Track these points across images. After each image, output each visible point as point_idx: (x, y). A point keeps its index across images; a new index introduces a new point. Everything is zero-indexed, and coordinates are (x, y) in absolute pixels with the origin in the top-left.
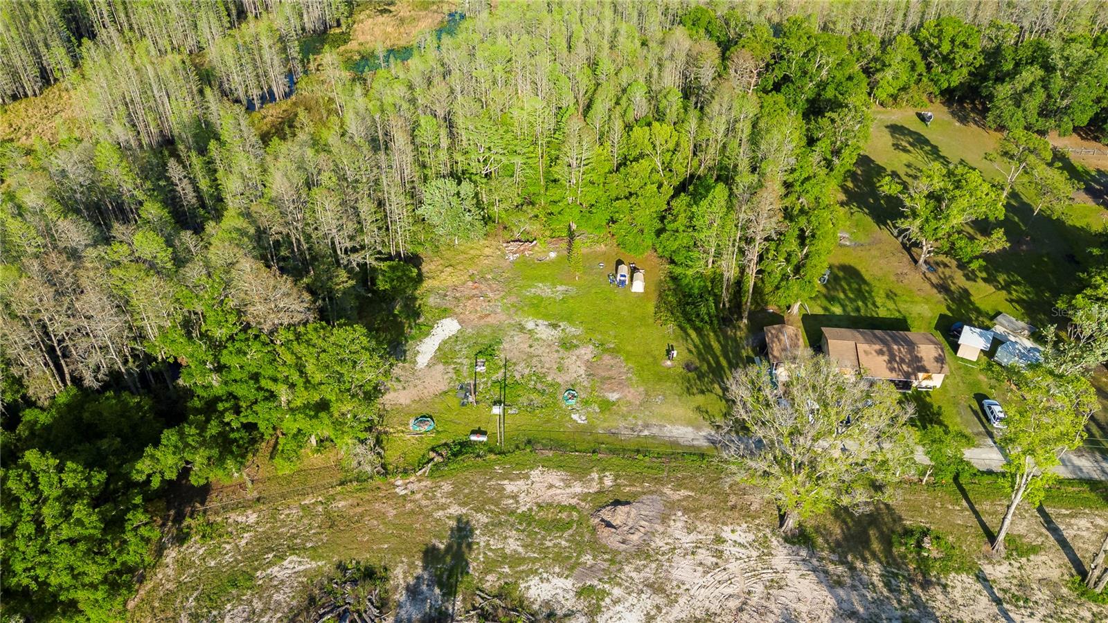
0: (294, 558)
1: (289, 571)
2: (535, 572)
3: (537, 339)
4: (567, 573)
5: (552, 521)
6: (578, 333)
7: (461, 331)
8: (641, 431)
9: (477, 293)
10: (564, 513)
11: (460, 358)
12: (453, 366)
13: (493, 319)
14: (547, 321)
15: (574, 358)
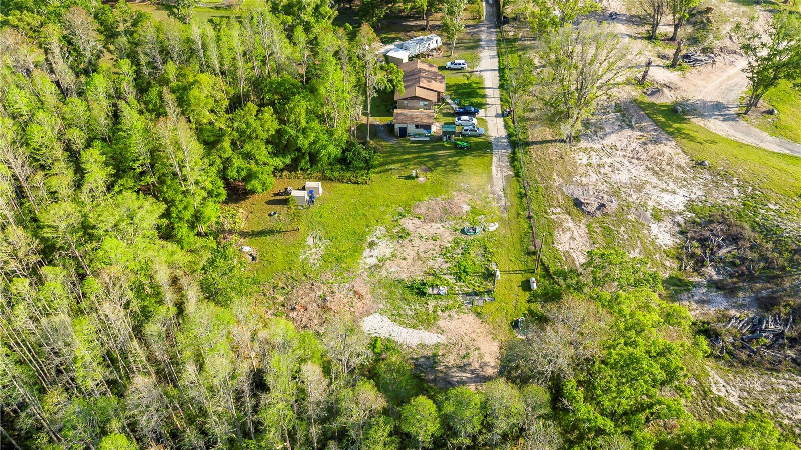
0: (714, 389)
1: (729, 388)
2: (652, 242)
3: (394, 256)
4: (646, 227)
5: (605, 237)
6: (383, 229)
7: (383, 313)
8: (499, 196)
9: (315, 305)
10: (595, 230)
11: (427, 309)
12: (439, 313)
13: (363, 290)
14: (364, 249)
15: (419, 230)
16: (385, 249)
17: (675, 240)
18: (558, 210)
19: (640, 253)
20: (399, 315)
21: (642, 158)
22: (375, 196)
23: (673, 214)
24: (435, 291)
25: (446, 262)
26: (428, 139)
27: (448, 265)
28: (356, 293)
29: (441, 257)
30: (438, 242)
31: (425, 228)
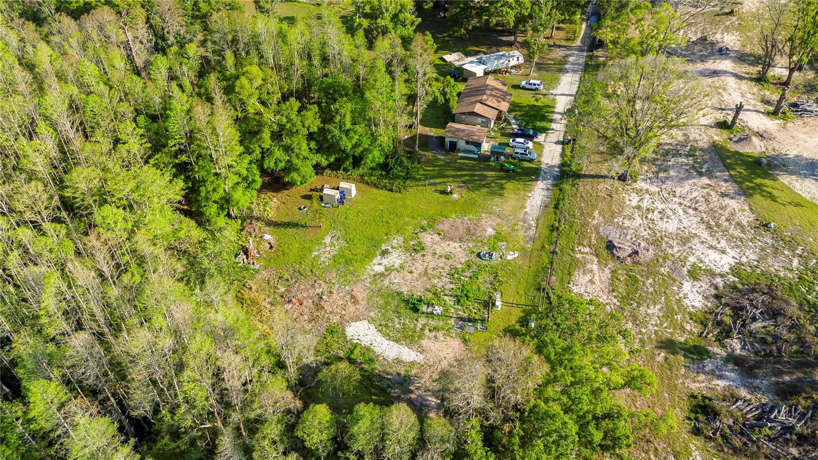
2: (679, 300)
3: (402, 267)
4: (677, 283)
5: (627, 286)
6: (401, 239)
7: (372, 321)
8: (531, 225)
9: (310, 301)
10: (620, 277)
11: (415, 326)
12: (427, 332)
13: (361, 294)
14: (376, 256)
15: (435, 246)
16: (395, 259)
17: (706, 302)
18: (587, 249)
19: (660, 310)
20: (386, 326)
21: (700, 208)
22: (405, 207)
23: (713, 274)
24: (430, 310)
25: (451, 283)
26: (476, 156)
27: (453, 286)
28: (353, 297)
29: (448, 276)
30: (450, 262)
31: (442, 245)
